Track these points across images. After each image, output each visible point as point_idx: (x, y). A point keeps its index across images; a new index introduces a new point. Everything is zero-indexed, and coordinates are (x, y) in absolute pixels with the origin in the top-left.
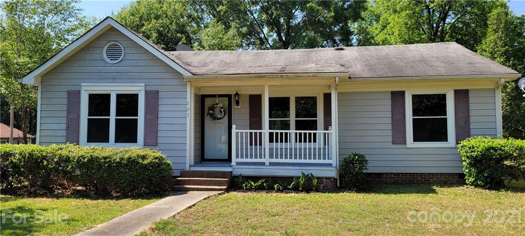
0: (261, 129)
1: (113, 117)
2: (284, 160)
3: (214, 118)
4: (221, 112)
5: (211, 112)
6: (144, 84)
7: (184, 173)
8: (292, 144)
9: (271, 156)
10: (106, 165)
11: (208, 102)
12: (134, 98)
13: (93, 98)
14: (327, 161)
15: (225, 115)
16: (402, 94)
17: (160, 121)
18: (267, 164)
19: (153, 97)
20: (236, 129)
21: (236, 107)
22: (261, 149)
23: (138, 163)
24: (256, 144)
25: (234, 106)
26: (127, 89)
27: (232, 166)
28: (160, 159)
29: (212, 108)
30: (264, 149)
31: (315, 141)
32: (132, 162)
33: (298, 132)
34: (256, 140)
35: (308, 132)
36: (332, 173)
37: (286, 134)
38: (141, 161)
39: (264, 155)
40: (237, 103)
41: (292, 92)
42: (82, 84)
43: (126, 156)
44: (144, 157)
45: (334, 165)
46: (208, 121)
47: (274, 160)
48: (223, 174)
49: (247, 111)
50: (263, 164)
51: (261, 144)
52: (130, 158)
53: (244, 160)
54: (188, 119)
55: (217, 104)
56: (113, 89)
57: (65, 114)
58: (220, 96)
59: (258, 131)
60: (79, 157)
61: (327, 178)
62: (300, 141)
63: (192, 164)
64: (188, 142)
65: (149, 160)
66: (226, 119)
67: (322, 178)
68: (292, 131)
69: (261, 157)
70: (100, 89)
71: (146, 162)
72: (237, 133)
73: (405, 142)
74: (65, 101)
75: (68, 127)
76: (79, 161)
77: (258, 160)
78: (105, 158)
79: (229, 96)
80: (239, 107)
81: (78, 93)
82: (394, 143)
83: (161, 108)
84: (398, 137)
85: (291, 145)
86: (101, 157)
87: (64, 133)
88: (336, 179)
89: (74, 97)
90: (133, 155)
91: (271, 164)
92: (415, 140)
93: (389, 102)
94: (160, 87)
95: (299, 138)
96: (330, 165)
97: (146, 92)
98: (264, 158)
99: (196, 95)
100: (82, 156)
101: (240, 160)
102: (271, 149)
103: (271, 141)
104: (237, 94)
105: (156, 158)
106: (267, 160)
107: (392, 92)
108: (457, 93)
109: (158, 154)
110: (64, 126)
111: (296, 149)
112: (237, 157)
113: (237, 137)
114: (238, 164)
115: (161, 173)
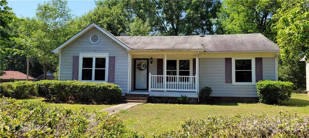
0: (163, 75)
1: (94, 68)
2: (173, 90)
3: (141, 70)
4: (144, 67)
5: (139, 67)
6: (108, 53)
7: (127, 95)
9: (167, 88)
10: (94, 90)
11: (138, 62)
12: (104, 60)
13: (85, 60)
14: (193, 90)
15: (145, 68)
16: (231, 59)
17: (116, 71)
18: (165, 91)
19: (112, 59)
20: (151, 74)
21: (151, 64)
22: (162, 85)
23: (107, 89)
24: (160, 82)
25: (150, 64)
26: (101, 55)
27: (149, 92)
28: (117, 87)
29: (139, 65)
30: (164, 84)
31: (188, 81)
32: (105, 89)
33: (180, 76)
34: (160, 80)
35: (185, 76)
36: (196, 96)
37: (174, 77)
38: (109, 88)
39: (164, 87)
40: (152, 63)
41: (178, 58)
42: (80, 53)
43: (102, 86)
44: (110, 86)
45: (197, 92)
46: (137, 71)
47: (169, 89)
48: (145, 95)
49: (156, 66)
50: (164, 91)
51: (162, 82)
52: (104, 87)
53: (155, 89)
54: (129, 70)
55: (142, 63)
56: (94, 56)
57: (72, 67)
58: (143, 59)
59: (161, 76)
60: (82, 86)
61: (193, 98)
63: (130, 91)
64: (128, 81)
65: (112, 88)
66: (146, 71)
67: (191, 98)
70: (88, 55)
71: (111, 89)
72: (151, 77)
73: (231, 82)
74: (72, 61)
75: (73, 73)
76: (81, 87)
77: (161, 89)
78: (93, 86)
79: (148, 59)
81: (78, 57)
82: (226, 82)
83: (116, 65)
84: (228, 80)
85: (177, 83)
86: (91, 86)
87: (71, 75)
88: (198, 99)
89: (76, 59)
90: (105, 85)
91: (167, 91)
92: (237, 81)
93: (224, 63)
94: (115, 55)
96: (195, 92)
97: (109, 57)
98: (164, 88)
99: (132, 59)
100: (83, 85)
101: (153, 89)
102: (167, 85)
103: (167, 81)
104: (151, 58)
105: (115, 87)
106: (165, 89)
107: (226, 58)
108: (257, 59)
109: (116, 85)
110: (71, 72)
111: (179, 85)
112: (151, 88)
113: (151, 79)
114: (152, 91)
115: (117, 94)
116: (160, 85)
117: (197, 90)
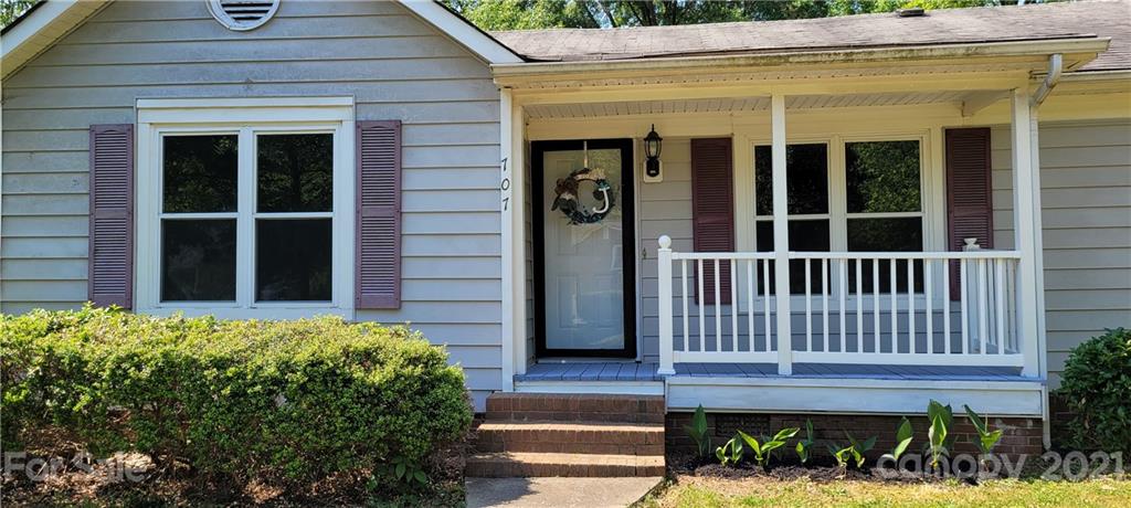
1: (246, 215)
2: (843, 357)
3: (575, 215)
4: (598, 195)
5: (567, 196)
6: (350, 101)
7: (500, 408)
8: (838, 297)
9: (798, 343)
10: (227, 391)
11: (555, 165)
12: (318, 148)
13: (175, 147)
14: (1003, 359)
15: (611, 206)
17: (410, 225)
18: (785, 368)
19: (381, 144)
20: (674, 248)
21: (648, 179)
23: (348, 381)
25: (641, 177)
26: (294, 117)
27: (662, 379)
28: (431, 361)
29: (569, 184)
31: (920, 288)
32: (325, 379)
33: (859, 256)
34: (713, 287)
35: (893, 256)
37: (816, 264)
38: (358, 374)
39: (774, 335)
40: (653, 166)
42: (140, 104)
43: (303, 355)
44: (369, 358)
46: (554, 221)
47: (809, 356)
48: (641, 410)
49: (685, 192)
50: (770, 370)
52: (316, 363)
53: (703, 356)
54: (506, 216)
55: (586, 171)
56: (248, 120)
57: (83, 205)
58: (596, 144)
60: (120, 361)
62: (868, 289)
63: (522, 370)
64: (507, 298)
65: (389, 369)
66: (614, 225)
68: (838, 254)
69: (760, 347)
70: (200, 118)
71: (377, 377)
74: (83, 162)
75: (94, 251)
76: (118, 375)
77: (752, 357)
78: (221, 364)
79: (625, 145)
80: (658, 179)
81: (126, 135)
83: (412, 181)
85: (834, 301)
86: (203, 361)
87: (80, 270)
89: (113, 146)
90: (329, 351)
91: (800, 370)
94: (404, 108)
95: (864, 279)
97: (358, 125)
98: (774, 348)
99: (526, 142)
100: (130, 357)
101: (688, 356)
102: (797, 317)
104: (653, 136)
105: (414, 361)
106: (784, 357)
109: (418, 344)
110: (82, 247)
114: (682, 369)
115: (432, 416)
116: (710, 317)
117: (1031, 356)
